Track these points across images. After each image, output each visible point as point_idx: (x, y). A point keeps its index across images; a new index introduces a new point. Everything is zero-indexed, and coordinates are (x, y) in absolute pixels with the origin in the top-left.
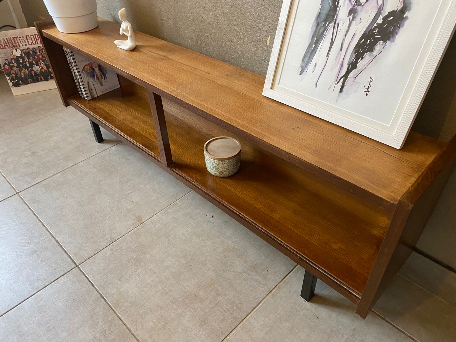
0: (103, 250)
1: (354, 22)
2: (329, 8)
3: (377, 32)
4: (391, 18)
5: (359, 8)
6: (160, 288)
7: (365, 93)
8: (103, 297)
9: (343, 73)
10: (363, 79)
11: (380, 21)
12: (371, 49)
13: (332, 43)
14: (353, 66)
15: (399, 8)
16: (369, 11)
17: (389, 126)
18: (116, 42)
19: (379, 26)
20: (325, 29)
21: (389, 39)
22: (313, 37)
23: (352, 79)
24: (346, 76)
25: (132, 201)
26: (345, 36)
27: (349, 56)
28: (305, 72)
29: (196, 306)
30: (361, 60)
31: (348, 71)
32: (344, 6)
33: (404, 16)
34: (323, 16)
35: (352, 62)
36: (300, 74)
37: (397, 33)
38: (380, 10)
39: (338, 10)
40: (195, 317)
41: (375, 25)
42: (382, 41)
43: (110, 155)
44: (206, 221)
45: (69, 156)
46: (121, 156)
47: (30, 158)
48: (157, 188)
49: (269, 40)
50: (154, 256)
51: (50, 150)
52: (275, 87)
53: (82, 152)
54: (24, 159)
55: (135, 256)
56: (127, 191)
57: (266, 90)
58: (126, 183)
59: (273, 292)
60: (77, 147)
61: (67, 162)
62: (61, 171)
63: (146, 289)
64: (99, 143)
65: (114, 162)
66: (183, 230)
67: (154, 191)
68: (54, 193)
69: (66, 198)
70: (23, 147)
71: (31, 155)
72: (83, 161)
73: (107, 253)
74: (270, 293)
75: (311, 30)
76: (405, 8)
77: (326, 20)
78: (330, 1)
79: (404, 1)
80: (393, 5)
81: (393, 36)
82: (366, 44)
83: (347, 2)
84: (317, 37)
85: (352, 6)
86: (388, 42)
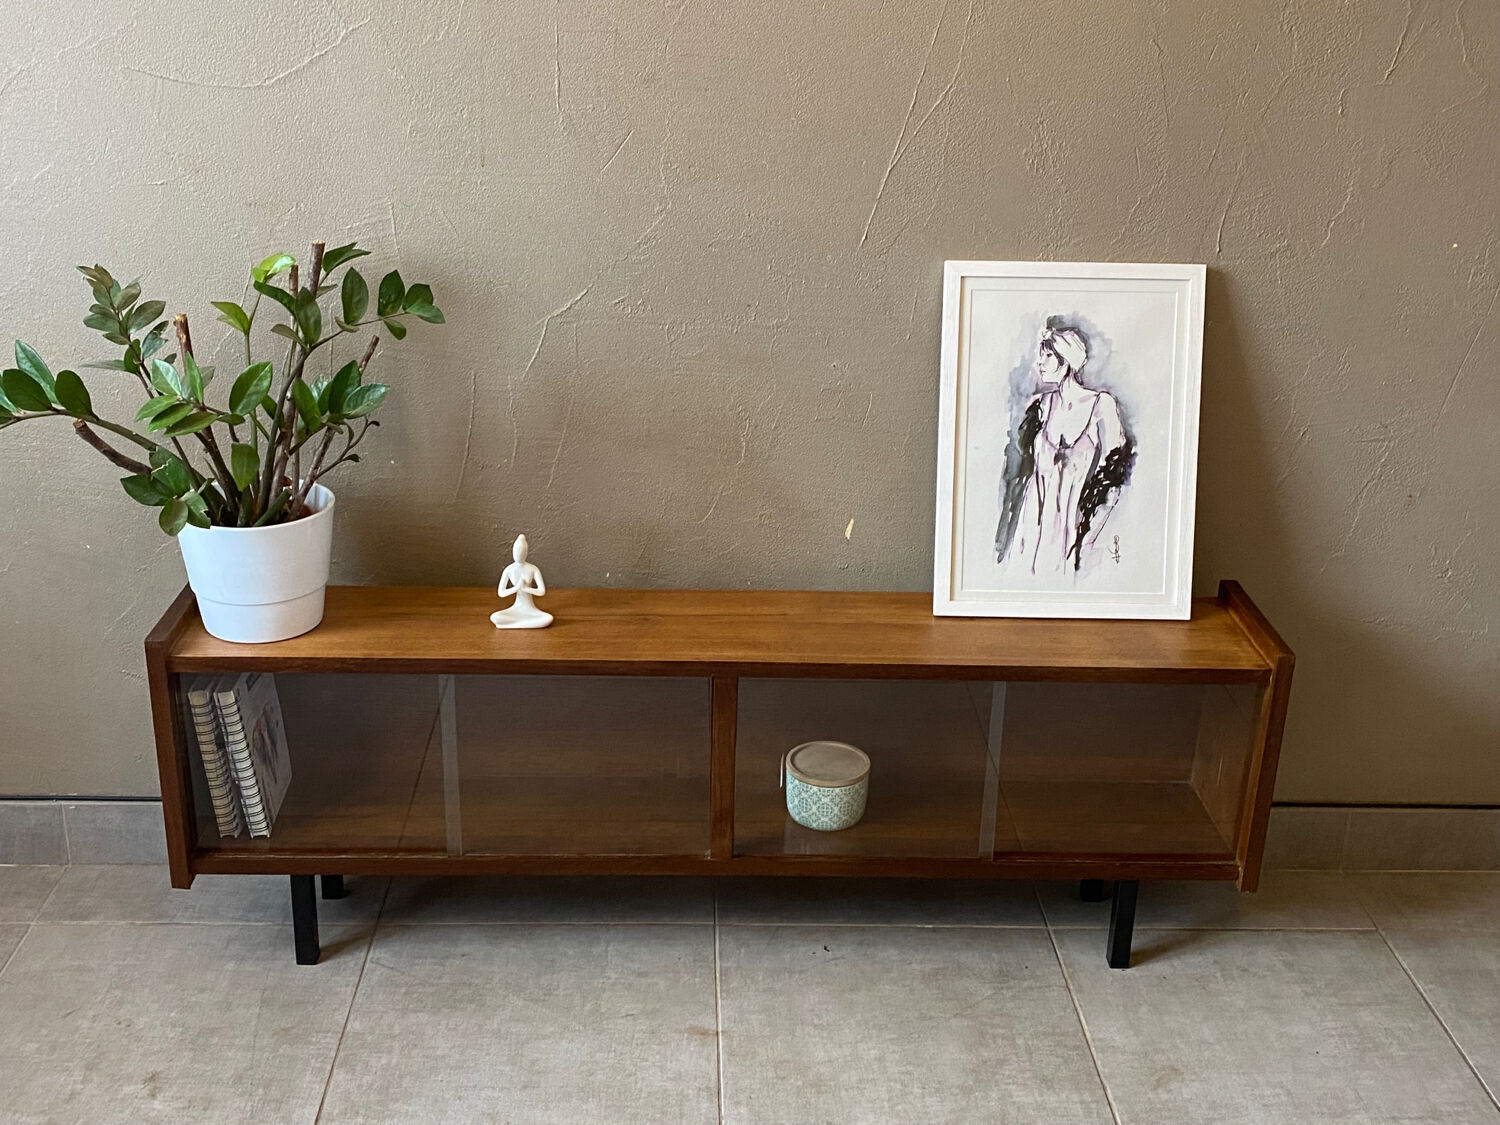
0: (723, 1114)
1: (1065, 470)
2: (1020, 459)
3: (1104, 477)
4: (1116, 457)
5: (1068, 451)
6: (917, 1091)
7: (1114, 560)
9: (1072, 540)
10: (1105, 542)
11: (1102, 463)
12: (1103, 500)
13: (1041, 505)
14: (1084, 528)
15: (1123, 444)
16: (1082, 453)
17: (1163, 593)
18: (495, 617)
19: (1103, 469)
20: (1023, 487)
21: (1122, 483)
22: (1005, 501)
23: (1089, 546)
24: (1078, 544)
25: (628, 1016)
26: (1060, 491)
27: (1074, 517)
28: (1006, 557)
29: (1006, 1073)
30: (1094, 516)
31: (1080, 537)
32: (1044, 451)
33: (1132, 452)
34: (1014, 470)
35: (1081, 524)
36: (999, 562)
37: (1130, 474)
38: (1098, 449)
39: (1037, 459)
40: (1027, 1084)
41: (1098, 469)
42: (1114, 488)
43: (399, 971)
44: (825, 961)
45: (283, 1030)
46: (434, 957)
47: (171, 1094)
48: (636, 966)
49: (850, 527)
50: (830, 1061)
51: (191, 1046)
52: (956, 596)
53: (303, 1003)
54: (157, 1104)
55: (800, 1083)
56: (584, 1006)
57: (941, 606)
58: (550, 995)
59: (1071, 988)
60: (264, 1002)
61: (310, 1043)
62: (329, 1067)
63: (900, 1107)
64: (315, 964)
65: (440, 978)
66: (812, 997)
67: (640, 974)
68: (410, 1109)
69: (460, 1098)
70: (82, 1087)
71: (155, 1088)
72: (352, 1017)
73: (739, 1114)
74: (1069, 990)
75: (998, 493)
76: (1130, 442)
77: (1020, 475)
78: (1018, 447)
79: (1126, 435)
80: (1113, 441)
81: (1127, 479)
82: (1093, 496)
83: (1047, 446)
84: (1013, 501)
85: (1056, 451)
86: (1123, 486)
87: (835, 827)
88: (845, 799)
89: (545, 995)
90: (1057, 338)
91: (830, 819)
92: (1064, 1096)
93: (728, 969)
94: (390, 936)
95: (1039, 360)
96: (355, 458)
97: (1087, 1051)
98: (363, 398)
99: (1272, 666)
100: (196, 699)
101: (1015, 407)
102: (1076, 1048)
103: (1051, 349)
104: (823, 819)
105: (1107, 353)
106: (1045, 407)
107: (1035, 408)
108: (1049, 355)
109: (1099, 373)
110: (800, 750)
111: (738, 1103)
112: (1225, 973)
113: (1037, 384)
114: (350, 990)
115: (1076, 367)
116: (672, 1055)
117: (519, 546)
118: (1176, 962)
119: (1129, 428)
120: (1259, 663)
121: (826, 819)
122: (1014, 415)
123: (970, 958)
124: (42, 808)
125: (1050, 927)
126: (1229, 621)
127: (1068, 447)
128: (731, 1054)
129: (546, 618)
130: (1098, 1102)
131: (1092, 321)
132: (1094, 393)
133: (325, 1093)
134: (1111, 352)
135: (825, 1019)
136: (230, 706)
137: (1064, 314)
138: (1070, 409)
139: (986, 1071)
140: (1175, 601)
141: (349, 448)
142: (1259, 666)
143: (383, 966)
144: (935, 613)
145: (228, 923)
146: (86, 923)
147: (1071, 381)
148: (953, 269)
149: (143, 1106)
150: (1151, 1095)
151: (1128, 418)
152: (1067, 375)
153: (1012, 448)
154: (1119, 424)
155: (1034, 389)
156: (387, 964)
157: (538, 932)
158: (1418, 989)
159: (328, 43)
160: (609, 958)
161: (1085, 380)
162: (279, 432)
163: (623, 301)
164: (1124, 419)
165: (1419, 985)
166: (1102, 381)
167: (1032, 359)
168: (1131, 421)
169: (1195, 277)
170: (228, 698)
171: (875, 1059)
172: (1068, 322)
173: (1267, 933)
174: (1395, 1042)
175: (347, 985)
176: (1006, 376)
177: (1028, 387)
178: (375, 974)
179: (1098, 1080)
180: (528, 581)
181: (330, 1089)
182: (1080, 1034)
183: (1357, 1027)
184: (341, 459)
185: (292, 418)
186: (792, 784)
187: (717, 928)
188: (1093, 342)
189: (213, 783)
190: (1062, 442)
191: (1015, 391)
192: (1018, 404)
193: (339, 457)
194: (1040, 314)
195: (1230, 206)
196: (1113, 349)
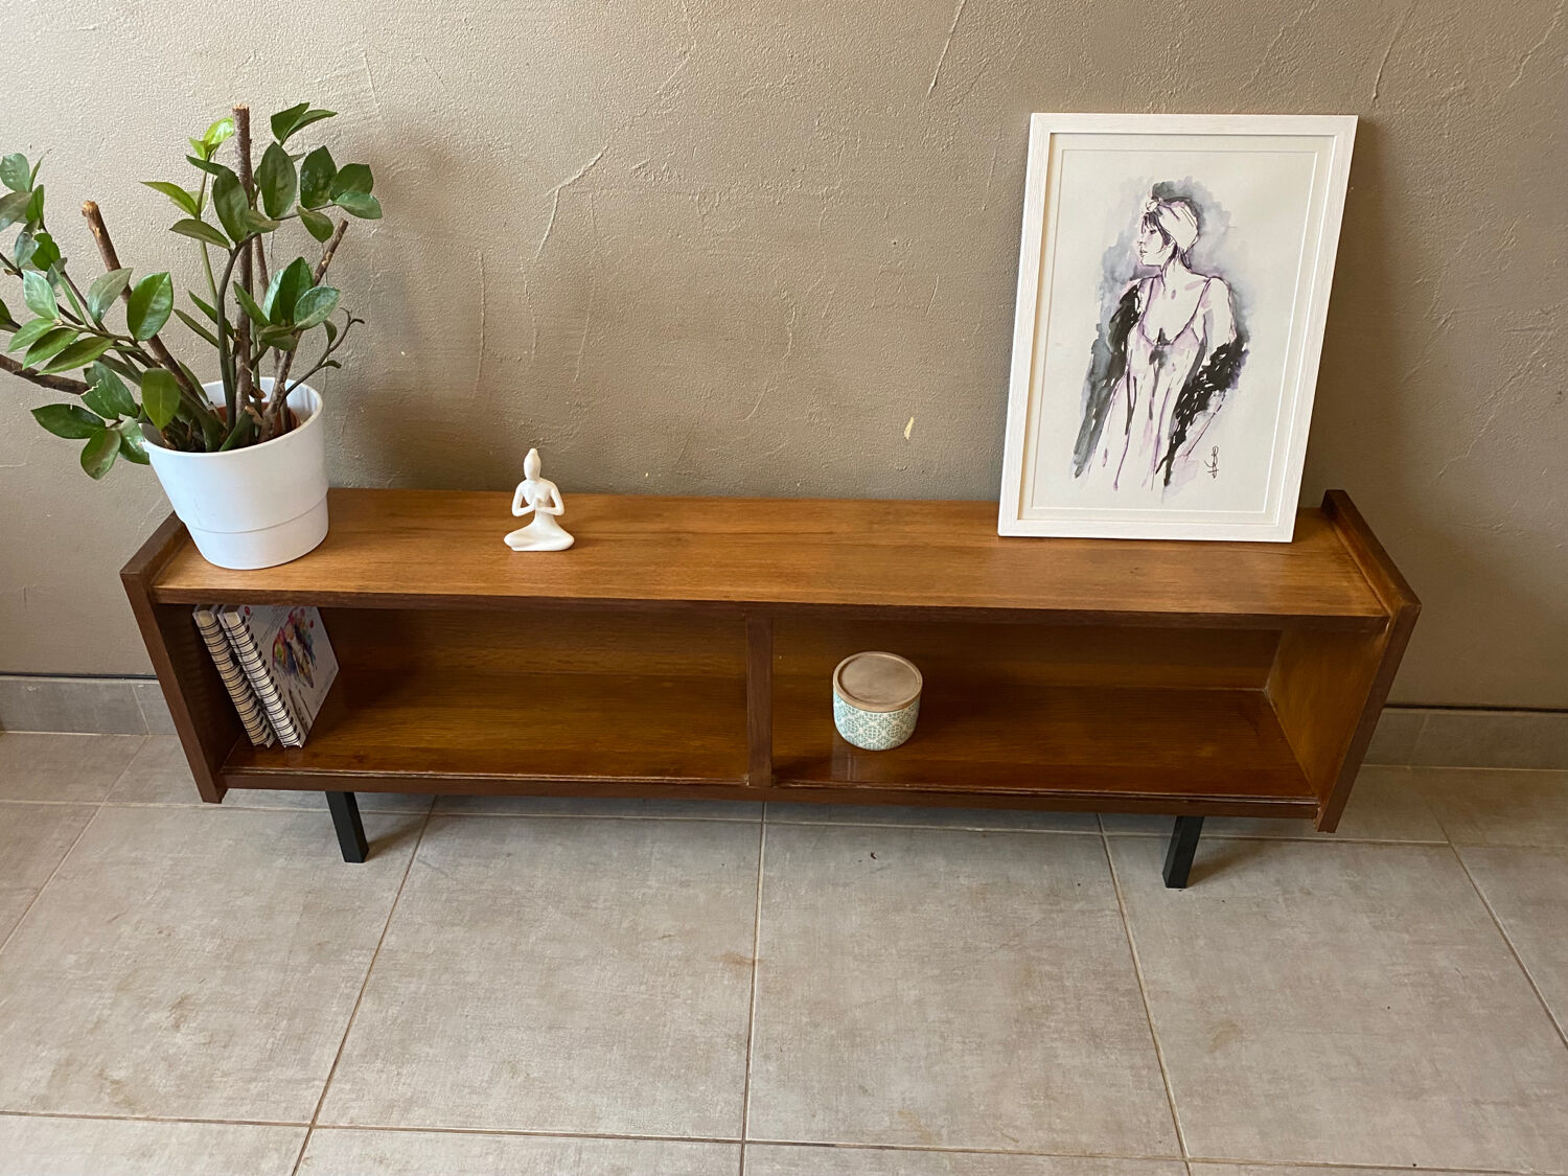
0: (751, 1071)
1: (1162, 371)
2: (1110, 357)
3: (1207, 379)
4: (1223, 356)
5: (1167, 349)
6: (957, 1047)
8: (880, 1147)
9: (1164, 452)
10: (1202, 454)
11: (1206, 362)
12: (1203, 406)
13: (1131, 411)
14: (1178, 437)
15: (1232, 340)
16: (1183, 350)
17: (1264, 511)
18: (509, 539)
19: (1207, 369)
20: (1111, 390)
21: (1228, 386)
22: (1089, 407)
23: (1183, 459)
24: (1170, 457)
25: (664, 937)
26: (1153, 396)
27: (1168, 425)
29: (1053, 1024)
30: (1191, 424)
31: (1173, 449)
33: (1243, 350)
34: (1101, 371)
35: (1175, 433)
36: (1077, 476)
37: (1238, 376)
38: (1203, 347)
39: (1129, 358)
40: (1074, 1041)
41: (1201, 369)
42: (1217, 392)
43: (442, 872)
44: (872, 872)
45: (319, 944)
46: (479, 857)
47: (195, 1025)
48: (679, 873)
49: (909, 426)
50: (867, 1004)
51: (225, 963)
52: (1024, 516)
53: (344, 910)
54: (179, 1038)
55: (833, 1032)
56: (620, 923)
57: (1009, 524)
58: (590, 907)
59: (1125, 912)
60: (307, 908)
61: (343, 962)
62: (358, 994)
63: (937, 1068)
64: (363, 862)
65: (482, 883)
66: (854, 918)
67: (682, 884)
68: (431, 1052)
69: (483, 1039)
70: (109, 1012)
71: (182, 1016)
72: (389, 931)
73: (768, 1070)
74: (1123, 915)
75: (1081, 398)
76: (1241, 338)
77: (1108, 377)
78: (1109, 345)
79: (1237, 330)
80: (1222, 336)
81: (1233, 380)
82: (1192, 401)
83: (1143, 342)
84: (1097, 407)
85: (1153, 349)
86: (1227, 390)
87: (883, 748)
88: (894, 722)
89: (583, 907)
90: (1164, 210)
91: (878, 741)
92: (1113, 1057)
93: (772, 878)
94: (440, 829)
95: (1139, 238)
96: (333, 363)
97: (1139, 996)
98: (313, 305)
99: (1391, 615)
100: (202, 619)
101: (1108, 295)
102: (1129, 992)
103: (1155, 224)
104: (870, 741)
105: (1223, 229)
106: (1143, 295)
107: (1131, 295)
108: (1152, 232)
109: (1211, 254)
110: (853, 660)
111: (767, 1057)
112: (1287, 896)
113: (1136, 267)
114: (392, 896)
115: (1184, 246)
116: (705, 989)
117: (531, 462)
118: (1235, 881)
119: (1242, 321)
120: (1375, 607)
121: (873, 741)
122: (1106, 306)
123: (1021, 873)
124: (113, 687)
125: (1106, 834)
126: (1336, 545)
127: (1167, 343)
128: (766, 990)
129: (566, 540)
130: (1149, 1068)
131: (1209, 190)
132: (1204, 278)
133: (348, 1030)
134: (1228, 227)
135: (866, 948)
136: (238, 627)
137: (1175, 181)
138: (1173, 297)
139: (1031, 1022)
140: (1277, 521)
141: (329, 351)
142: (1375, 611)
143: (429, 865)
144: (1001, 532)
145: (287, 808)
146: (152, 805)
147: (1177, 264)
149: (165, 1040)
150: (1207, 1060)
151: (1244, 308)
152: (1173, 256)
153: (1100, 344)
154: (1231, 316)
155: (1131, 274)
156: (433, 864)
157: (587, 827)
158: (1496, 923)
160: (653, 861)
161: (1193, 263)
163: (644, 166)
164: (1237, 309)
165: (1498, 919)
166: (1215, 264)
167: (1130, 239)
168: (1245, 312)
169: (1341, 132)
170: (233, 620)
171: (915, 1002)
172: (1179, 191)
173: (1331, 845)
174: (1474, 996)
175: (390, 889)
176: (1100, 258)
177: (1124, 271)
178: (420, 875)
179: (1150, 1037)
180: (543, 499)
181: (355, 1023)
182: (1133, 974)
183: (1431, 974)
184: (320, 366)
185: (246, 324)
186: (839, 703)
187: (765, 826)
188: (1206, 215)
189: (238, 700)
190: (1161, 337)
191: (1108, 275)
192: (1111, 290)
193: (317, 363)
194: (1145, 181)
195: (1398, 38)
196: (1231, 223)
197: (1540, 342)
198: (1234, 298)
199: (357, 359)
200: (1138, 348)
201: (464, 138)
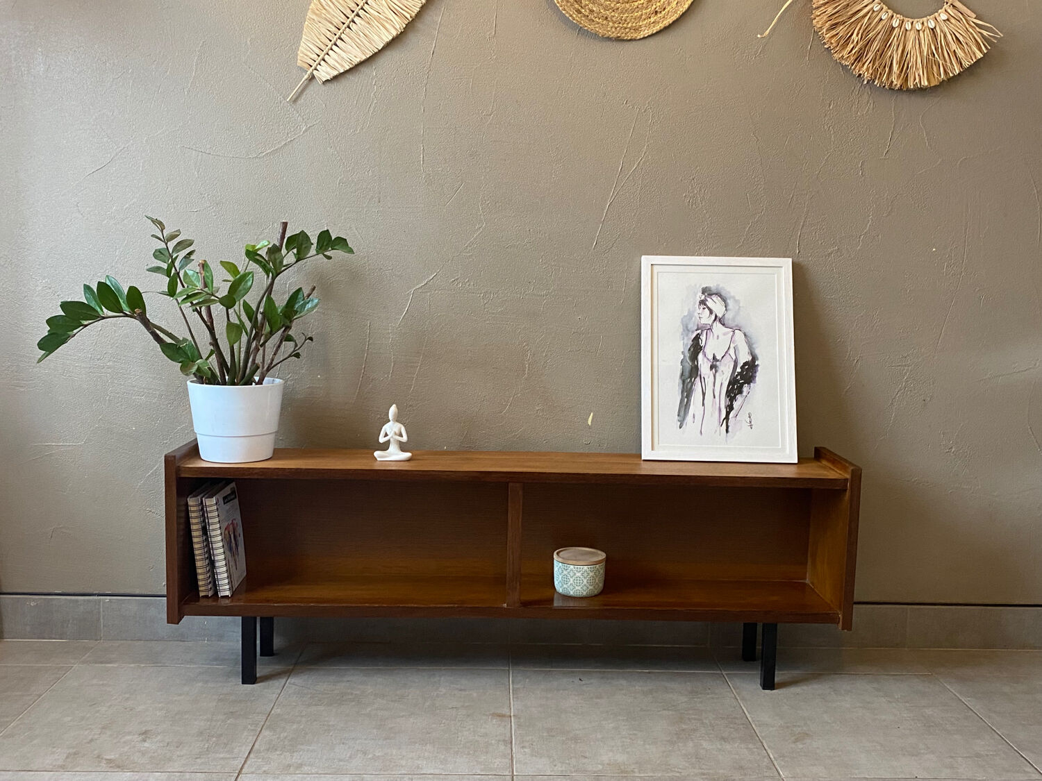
0: (514, 752)
1: (717, 374)
2: (690, 367)
3: (740, 378)
4: (747, 367)
5: (718, 363)
6: (640, 743)
7: (749, 427)
9: (724, 415)
10: (743, 416)
11: (739, 370)
12: (741, 392)
13: (704, 394)
14: (730, 408)
15: (750, 358)
16: (726, 364)
17: (780, 447)
18: (377, 454)
19: (739, 374)
20: (693, 383)
21: (751, 382)
22: (682, 392)
23: (734, 419)
24: (727, 418)
25: (453, 708)
26: (714, 386)
27: (724, 402)
28: (684, 426)
29: (698, 735)
30: (735, 401)
31: (728, 414)
32: (704, 363)
33: (756, 364)
34: (687, 374)
35: (728, 406)
36: (680, 428)
37: (755, 377)
38: (736, 362)
39: (699, 367)
40: (711, 740)
41: (736, 373)
42: (747, 384)
43: (306, 688)
44: (580, 685)
45: (231, 712)
47: (156, 740)
48: (458, 686)
49: (591, 418)
50: (583, 729)
51: (171, 719)
52: (655, 447)
53: (245, 701)
54: (146, 744)
55: (564, 738)
56: (424, 703)
57: (647, 454)
58: (403, 698)
59: (738, 698)
60: (220, 700)
61: (248, 718)
62: (259, 729)
63: (629, 750)
64: (254, 684)
65: (333, 691)
66: (571, 701)
67: (461, 690)
68: (311, 748)
69: (343, 743)
70: (99, 736)
71: (147, 737)
72: (276, 706)
73: (524, 751)
74: (736, 699)
75: (678, 387)
76: (754, 358)
77: (691, 377)
78: (689, 361)
79: (751, 354)
80: (744, 357)
81: (754, 379)
82: (734, 389)
83: (706, 360)
84: (687, 392)
85: (711, 363)
86: (751, 384)
88: (591, 575)
89: (400, 698)
90: (708, 299)
91: (582, 589)
92: (736, 745)
93: (518, 688)
94: (302, 673)
95: (698, 311)
96: (297, 355)
97: (750, 726)
99: (848, 476)
100: (192, 502)
101: (686, 338)
102: (742, 724)
103: (705, 305)
105: (737, 308)
106: (703, 337)
107: (697, 338)
108: (704, 309)
109: (734, 319)
111: (523, 747)
112: (836, 692)
115: (720, 315)
116: (481, 725)
117: (393, 410)
119: (753, 350)
121: (579, 588)
122: (685, 342)
123: (673, 685)
124: (88, 601)
125: (724, 673)
126: (822, 465)
127: (718, 361)
128: (519, 726)
129: (408, 455)
130: (757, 748)
131: (729, 290)
132: (732, 330)
134: (740, 307)
135: (580, 710)
136: (211, 506)
137: (712, 286)
138: (718, 339)
139: (685, 734)
140: (788, 451)
142: (840, 477)
143: (297, 685)
144: (643, 459)
145: (199, 666)
146: (109, 665)
147: (718, 323)
148: (646, 261)
149: (137, 745)
150: (792, 745)
151: (752, 344)
152: (715, 320)
153: (685, 361)
154: (747, 348)
155: (696, 328)
156: (299, 685)
157: (397, 671)
159: (295, 134)
160: (442, 683)
161: (726, 323)
162: (254, 331)
164: (750, 345)
165: (961, 699)
166: (736, 323)
167: (694, 311)
168: (754, 346)
169: (786, 264)
170: (211, 502)
171: (613, 728)
172: (714, 290)
173: (862, 675)
174: (948, 723)
175: (273, 694)
176: (680, 320)
177: (692, 326)
178: (291, 689)
179: (757, 738)
180: (397, 432)
181: (259, 740)
182: (745, 719)
183: (923, 716)
185: (262, 325)
186: (558, 566)
187: (511, 671)
188: (728, 301)
189: (198, 559)
190: (714, 357)
191: (685, 328)
192: (687, 335)
193: (289, 353)
194: (698, 286)
195: (803, 226)
196: (741, 305)
197: (906, 373)
198: (748, 340)
199: (292, 380)
200: (703, 363)
201: (369, 265)
